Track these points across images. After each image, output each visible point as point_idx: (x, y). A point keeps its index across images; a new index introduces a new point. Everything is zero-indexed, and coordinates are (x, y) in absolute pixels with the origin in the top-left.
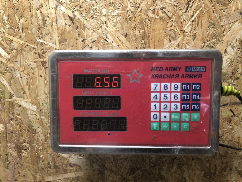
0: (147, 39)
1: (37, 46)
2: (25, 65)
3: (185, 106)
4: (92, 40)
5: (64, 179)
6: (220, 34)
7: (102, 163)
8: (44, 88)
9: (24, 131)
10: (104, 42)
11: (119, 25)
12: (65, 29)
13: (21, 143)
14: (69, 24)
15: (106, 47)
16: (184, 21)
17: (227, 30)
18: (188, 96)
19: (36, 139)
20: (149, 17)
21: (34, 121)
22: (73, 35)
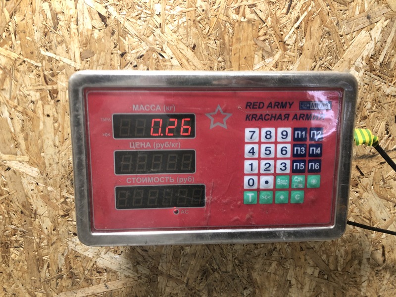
0: (228, 54)
1: (42, 64)
2: (19, 97)
4: (138, 55)
6: (338, 49)
8: (53, 137)
9: (14, 214)
10: (157, 58)
11: (183, 30)
12: (92, 34)
13: (7, 236)
14: (99, 27)
15: (162, 65)
16: (285, 26)
17: (349, 42)
19: (37, 227)
20: (231, 18)
21: (35, 195)
22: (105, 45)
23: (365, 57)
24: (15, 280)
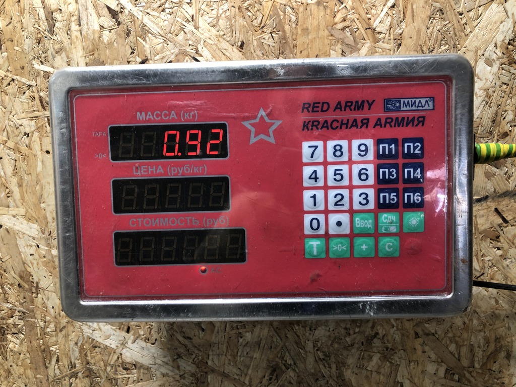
0: (292, 52)
1: (36, 82)
2: (8, 128)
4: (164, 61)
6: (457, 33)
9: (9, 288)
11: (225, 21)
12: (100, 37)
13: (3, 319)
14: (110, 27)
16: (374, 6)
17: (473, 22)
19: (40, 306)
21: (35, 262)
22: (119, 51)
23: (499, 44)
24: (15, 378)
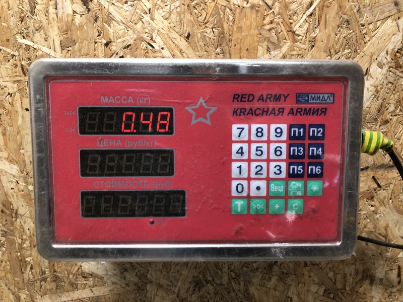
0: (228, 45)
1: (19, 53)
3: (296, 167)
4: (125, 44)
5: (72, 300)
6: (358, 41)
7: (142, 272)
10: (146, 48)
11: (176, 16)
12: (73, 20)
14: (81, 12)
15: (151, 56)
16: (296, 13)
17: (372, 33)
18: (301, 149)
19: (19, 228)
20: (231, 3)
21: (15, 195)
22: (88, 33)
23: (390, 51)
